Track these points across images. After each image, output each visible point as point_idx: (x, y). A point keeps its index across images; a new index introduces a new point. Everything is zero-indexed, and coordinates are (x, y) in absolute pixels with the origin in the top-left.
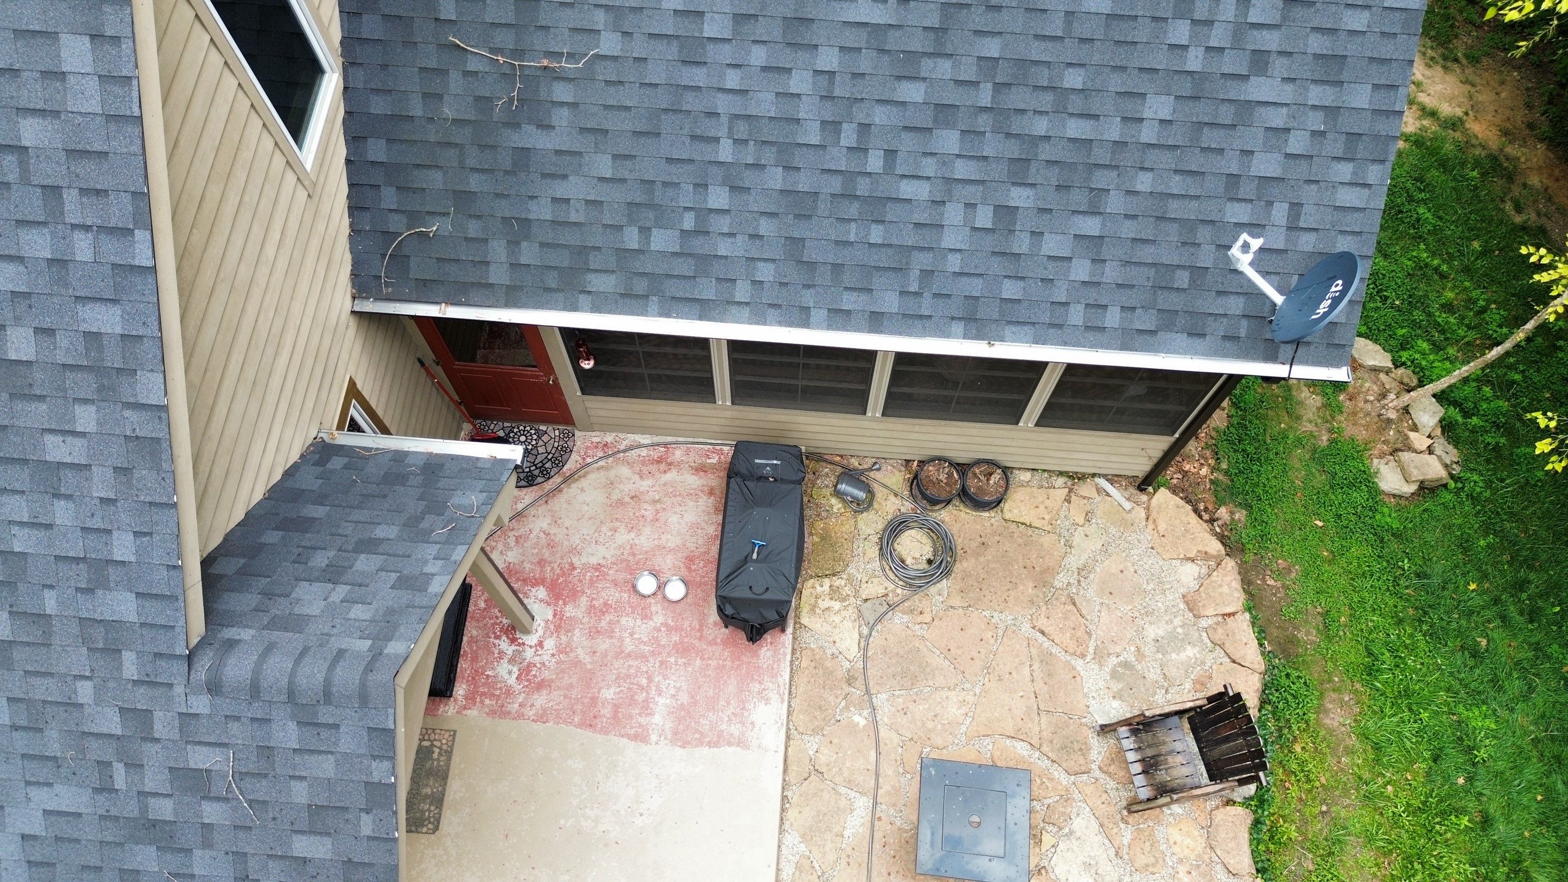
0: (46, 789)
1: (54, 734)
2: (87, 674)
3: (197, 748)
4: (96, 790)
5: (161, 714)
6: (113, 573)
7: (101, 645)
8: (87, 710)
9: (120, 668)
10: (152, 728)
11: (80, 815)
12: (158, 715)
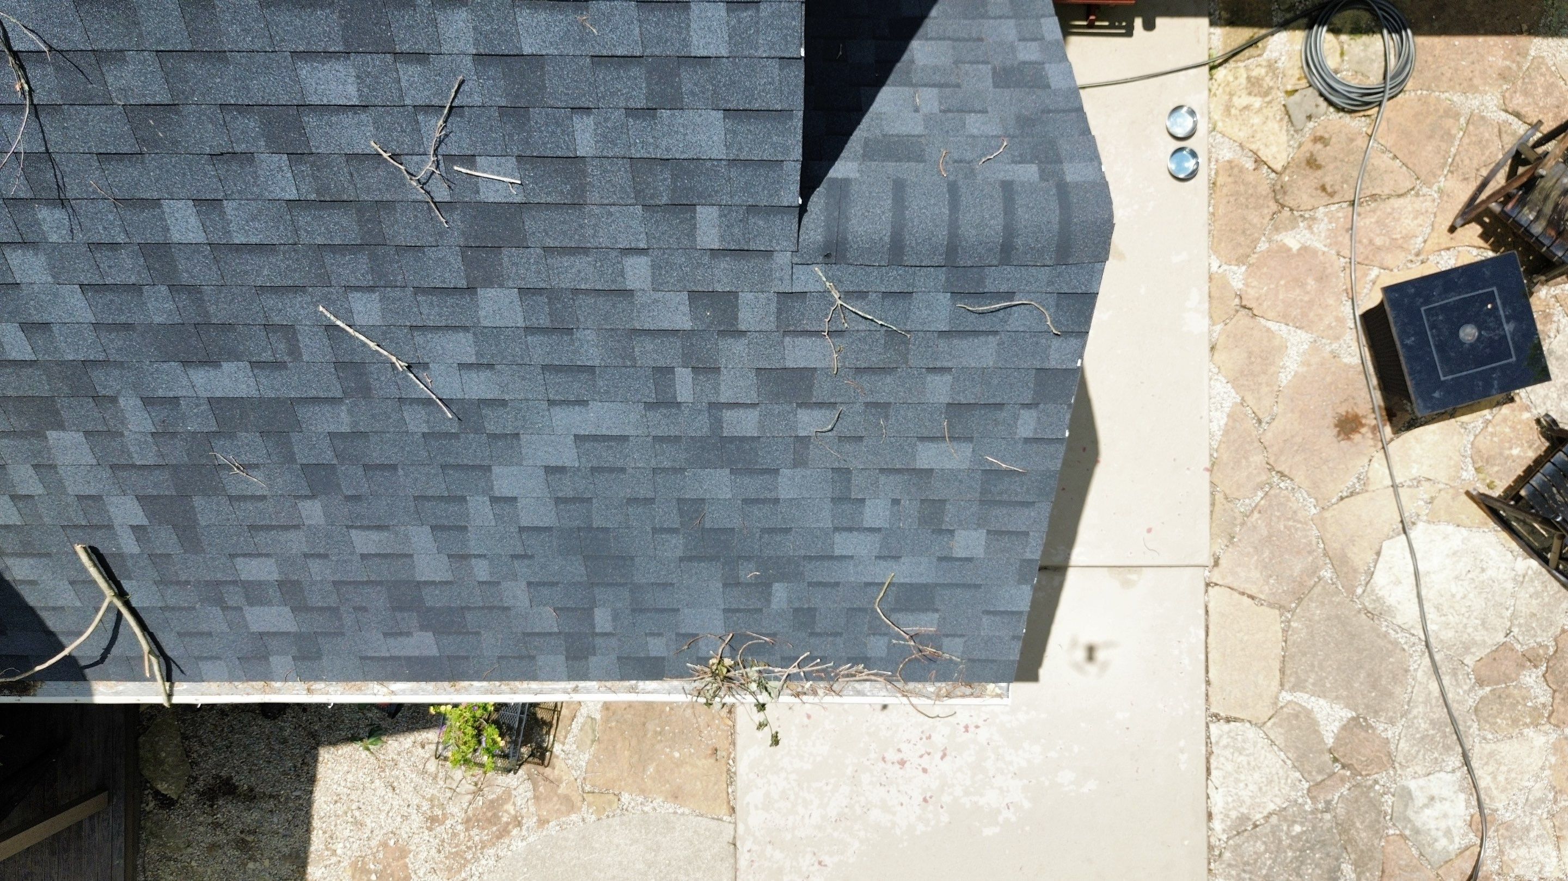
0: (577, 408)
1: (590, 335)
2: (642, 245)
3: (800, 341)
4: (649, 406)
5: (751, 296)
6: (688, 79)
7: (665, 200)
8: (639, 299)
9: (692, 234)
10: (736, 319)
11: (624, 438)
12: (746, 297)
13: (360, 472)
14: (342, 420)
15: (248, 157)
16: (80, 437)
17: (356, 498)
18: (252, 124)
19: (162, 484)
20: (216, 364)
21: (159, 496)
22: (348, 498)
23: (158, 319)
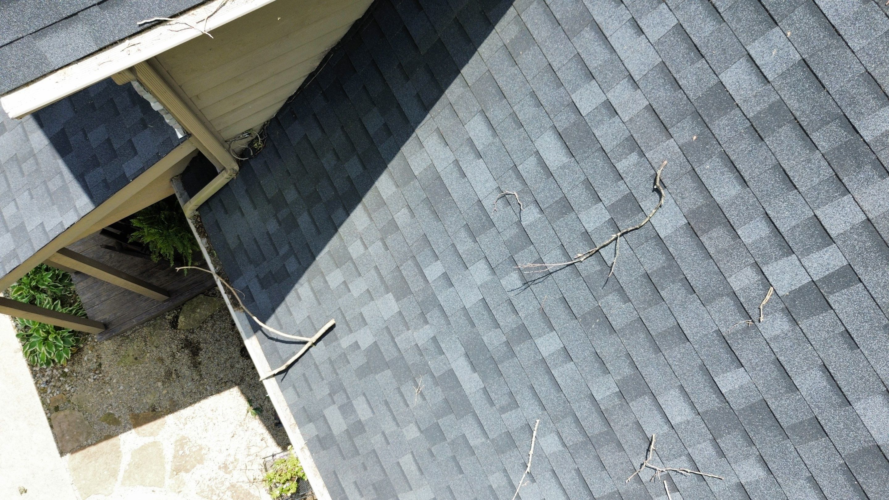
13: (450, 454)
14: (475, 440)
15: (607, 371)
16: (396, 309)
17: (432, 455)
18: (627, 371)
19: (389, 353)
20: (474, 369)
21: (381, 353)
22: (430, 450)
23: (485, 338)
